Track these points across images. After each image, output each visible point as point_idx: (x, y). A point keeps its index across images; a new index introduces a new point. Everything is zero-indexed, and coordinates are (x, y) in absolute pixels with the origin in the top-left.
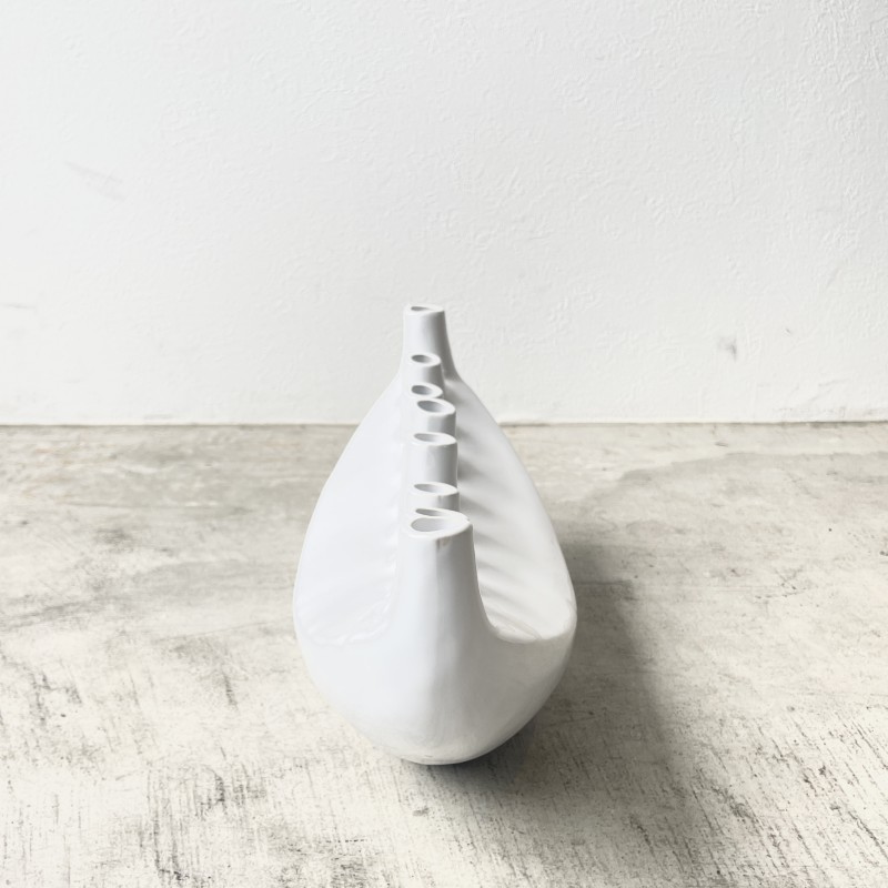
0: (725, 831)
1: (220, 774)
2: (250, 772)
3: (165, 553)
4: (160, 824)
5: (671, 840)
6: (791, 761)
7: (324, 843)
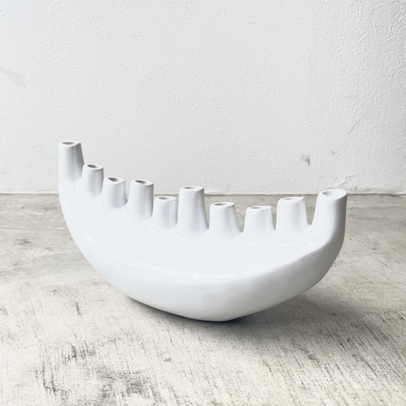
0: (305, 366)
1: (74, 345)
2: (88, 344)
3: (48, 249)
4: (45, 367)
5: (281, 370)
6: (334, 336)
7: (123, 374)
